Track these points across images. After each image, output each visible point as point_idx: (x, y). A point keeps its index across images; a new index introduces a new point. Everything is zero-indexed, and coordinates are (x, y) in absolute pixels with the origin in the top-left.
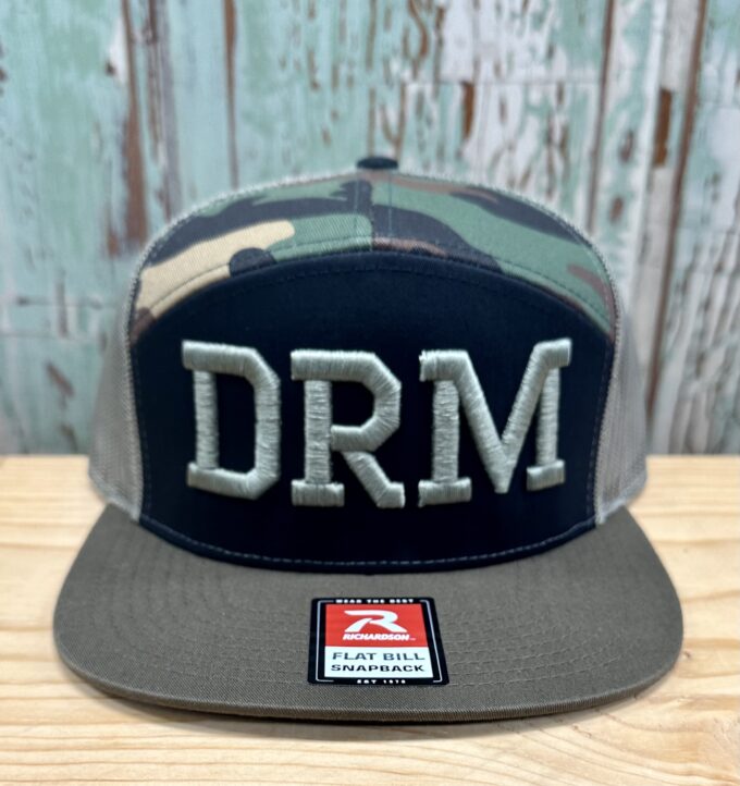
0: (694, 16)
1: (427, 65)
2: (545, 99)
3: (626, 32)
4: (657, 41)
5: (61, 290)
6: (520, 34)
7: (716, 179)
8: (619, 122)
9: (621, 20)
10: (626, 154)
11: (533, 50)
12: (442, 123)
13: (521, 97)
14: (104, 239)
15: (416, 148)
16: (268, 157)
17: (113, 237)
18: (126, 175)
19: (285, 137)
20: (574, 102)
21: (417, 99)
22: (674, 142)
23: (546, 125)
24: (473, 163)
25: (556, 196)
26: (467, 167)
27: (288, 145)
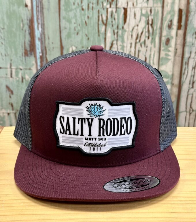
1: (114, 3)
2: (147, 12)
5: (11, 65)
8: (168, 18)
10: (170, 27)
12: (118, 19)
13: (140, 11)
14: (23, 51)
15: (111, 26)
16: (70, 29)
17: (26, 50)
18: (30, 34)
19: (75, 23)
20: (155, 13)
21: (111, 12)
22: (183, 23)
23: (147, 19)
24: (127, 30)
25: (150, 38)
26: (125, 31)
27: (75, 25)
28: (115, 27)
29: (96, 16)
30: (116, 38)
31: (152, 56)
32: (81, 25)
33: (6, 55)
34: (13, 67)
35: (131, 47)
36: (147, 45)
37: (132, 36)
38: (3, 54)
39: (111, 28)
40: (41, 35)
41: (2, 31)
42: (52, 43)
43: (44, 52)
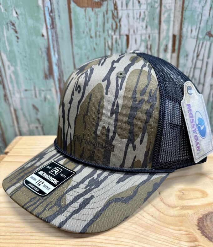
0: (180, 17)
1: (118, 31)
2: (146, 38)
3: (164, 21)
4: (172, 23)
5: (35, 87)
6: (139, 23)
7: (187, 55)
8: (164, 43)
9: (163, 19)
10: (166, 50)
11: (142, 27)
22: (177, 47)
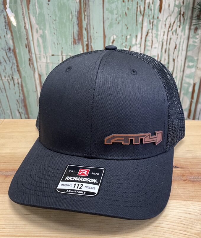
12: (154, 10)
13: (174, 2)
14: (72, 40)
15: (148, 16)
16: (112, 19)
17: (74, 39)
18: (78, 24)
19: (116, 14)
20: (187, 4)
21: (148, 4)
23: (180, 10)
24: (162, 19)
25: (181, 27)
26: (160, 21)
27: (117, 16)
28: (151, 17)
29: (135, 7)
30: (151, 27)
31: (182, 43)
32: (121, 16)
33: (57, 44)
34: (63, 54)
35: (164, 35)
36: (178, 33)
37: (165, 25)
38: (56, 43)
39: (147, 18)
40: (87, 25)
41: (54, 22)
42: (97, 32)
43: (90, 41)
